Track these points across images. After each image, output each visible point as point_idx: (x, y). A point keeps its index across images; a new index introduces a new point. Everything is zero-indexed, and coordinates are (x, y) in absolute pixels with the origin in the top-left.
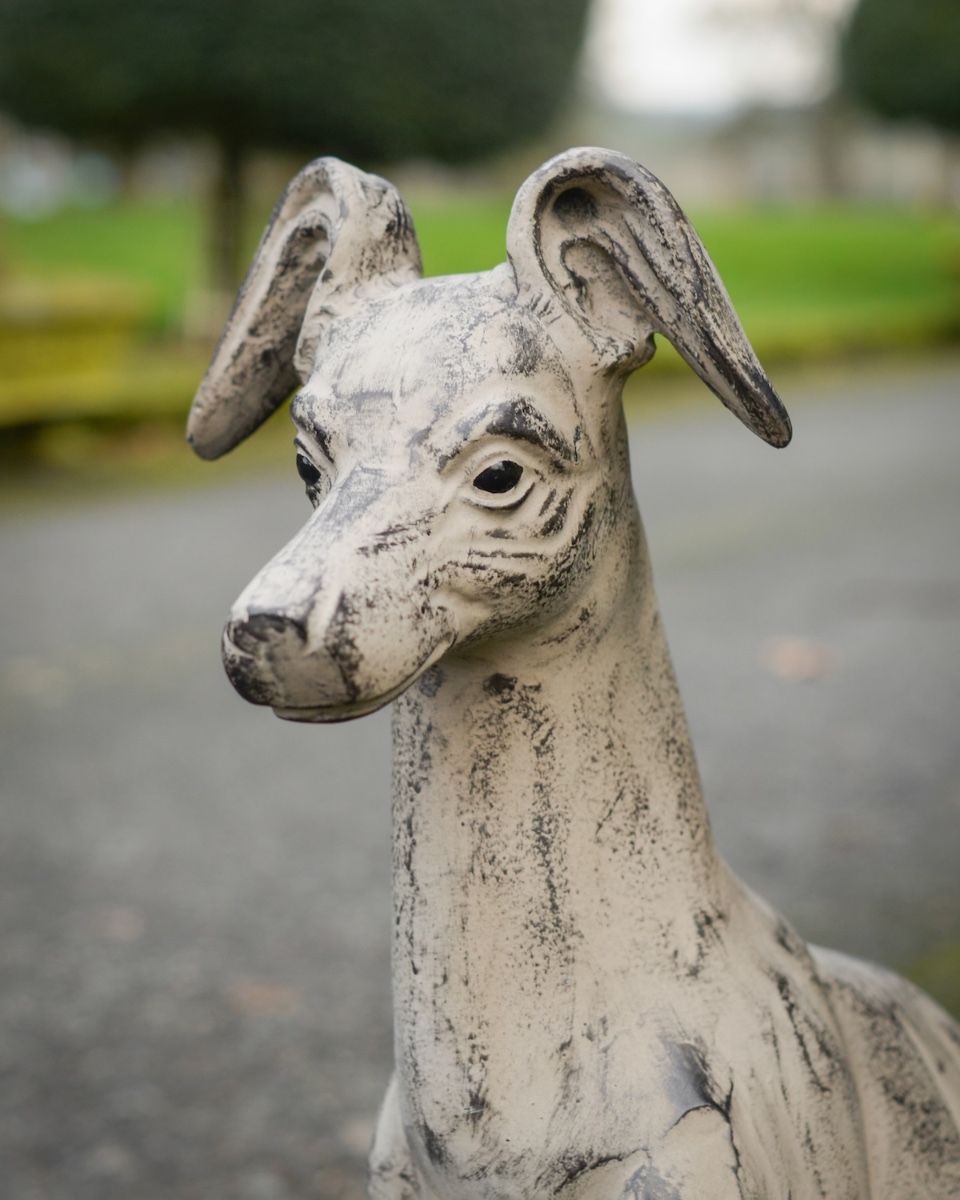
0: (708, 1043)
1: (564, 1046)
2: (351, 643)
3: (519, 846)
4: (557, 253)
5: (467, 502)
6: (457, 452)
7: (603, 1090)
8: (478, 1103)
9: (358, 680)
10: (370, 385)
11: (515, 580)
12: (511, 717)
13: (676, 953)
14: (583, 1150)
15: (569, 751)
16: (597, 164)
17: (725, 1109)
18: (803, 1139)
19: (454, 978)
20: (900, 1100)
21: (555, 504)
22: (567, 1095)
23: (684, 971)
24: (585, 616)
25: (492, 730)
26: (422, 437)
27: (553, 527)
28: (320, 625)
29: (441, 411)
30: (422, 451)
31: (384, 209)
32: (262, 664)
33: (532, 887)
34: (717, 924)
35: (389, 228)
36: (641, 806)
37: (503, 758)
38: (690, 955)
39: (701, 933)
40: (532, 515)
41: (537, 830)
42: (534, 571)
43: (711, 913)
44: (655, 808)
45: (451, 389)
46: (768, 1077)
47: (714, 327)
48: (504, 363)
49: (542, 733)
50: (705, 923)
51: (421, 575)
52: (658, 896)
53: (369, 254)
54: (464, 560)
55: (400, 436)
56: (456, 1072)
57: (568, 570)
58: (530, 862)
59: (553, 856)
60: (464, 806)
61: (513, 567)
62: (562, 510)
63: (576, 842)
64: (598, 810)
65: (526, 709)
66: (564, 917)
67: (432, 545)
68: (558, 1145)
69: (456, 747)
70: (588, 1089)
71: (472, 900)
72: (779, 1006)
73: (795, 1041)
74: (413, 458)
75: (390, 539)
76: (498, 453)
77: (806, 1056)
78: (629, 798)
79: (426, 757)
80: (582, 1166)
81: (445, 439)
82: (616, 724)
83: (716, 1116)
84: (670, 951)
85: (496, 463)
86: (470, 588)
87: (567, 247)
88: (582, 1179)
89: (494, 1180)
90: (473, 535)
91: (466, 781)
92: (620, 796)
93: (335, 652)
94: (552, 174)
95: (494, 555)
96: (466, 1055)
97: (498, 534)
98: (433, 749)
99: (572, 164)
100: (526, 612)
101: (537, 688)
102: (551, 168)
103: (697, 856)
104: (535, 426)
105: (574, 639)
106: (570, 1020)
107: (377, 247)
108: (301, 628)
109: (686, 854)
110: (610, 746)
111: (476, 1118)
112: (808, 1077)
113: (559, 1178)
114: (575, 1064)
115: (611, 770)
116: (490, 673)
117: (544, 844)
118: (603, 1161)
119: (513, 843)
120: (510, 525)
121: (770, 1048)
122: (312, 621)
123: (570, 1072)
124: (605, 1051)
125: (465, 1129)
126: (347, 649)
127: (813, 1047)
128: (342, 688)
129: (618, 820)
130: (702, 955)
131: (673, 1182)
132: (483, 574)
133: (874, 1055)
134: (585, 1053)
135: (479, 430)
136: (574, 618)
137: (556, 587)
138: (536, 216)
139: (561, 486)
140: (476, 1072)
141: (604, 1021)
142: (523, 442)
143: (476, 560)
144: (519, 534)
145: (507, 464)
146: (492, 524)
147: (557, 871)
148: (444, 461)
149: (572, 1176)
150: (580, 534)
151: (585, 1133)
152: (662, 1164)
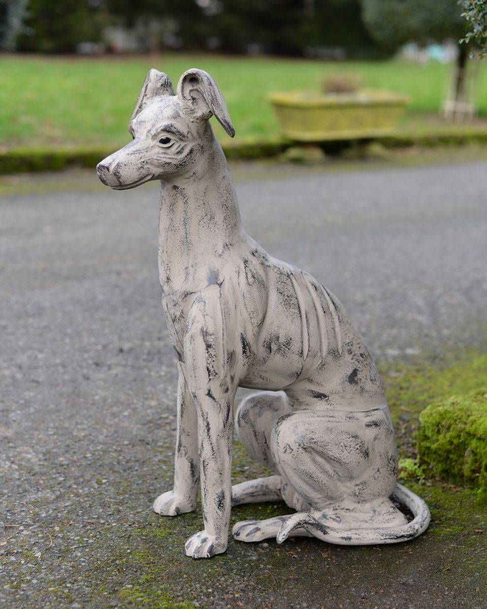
0: (220, 270)
1: (186, 268)
2: (119, 173)
3: (180, 224)
4: (188, 92)
5: (158, 146)
6: (155, 135)
7: (194, 278)
8: (168, 279)
9: (121, 181)
10: (143, 120)
11: (169, 164)
12: (178, 195)
13: (216, 251)
14: (188, 290)
15: (192, 204)
16: (194, 72)
17: (220, 285)
18: (242, 295)
19: (164, 251)
20: (281, 293)
21: (181, 147)
22: (186, 279)
23: (217, 255)
24: (194, 173)
25: (174, 198)
26: (149, 131)
27: (179, 152)
28: (112, 168)
29: (153, 126)
30: (149, 134)
31: (161, 81)
32: (103, 176)
33: (182, 233)
34: (229, 246)
35: (162, 85)
36: (212, 218)
37: (177, 204)
38: (220, 252)
39: (224, 248)
40: (174, 149)
41: (184, 221)
42: (174, 162)
43: (228, 243)
44: (216, 219)
45: (156, 121)
46: (235, 280)
47: (215, 110)
48: (169, 116)
49: (186, 199)
50: (226, 246)
51: (143, 160)
52: (214, 238)
53: (155, 91)
54: (155, 158)
55: (146, 131)
56: (165, 272)
57: (185, 162)
58: (182, 228)
59: (187, 227)
60: (168, 214)
61: (168, 161)
62: (183, 149)
63: (193, 224)
64: (200, 218)
65: (181, 193)
66: (189, 240)
67: (147, 154)
68: (183, 289)
69: (167, 201)
70: (191, 278)
71: (169, 235)
72: (243, 266)
73: (245, 274)
74: (147, 136)
75: (136, 152)
76: (164, 135)
77: (247, 277)
78: (209, 216)
79: (162, 203)
80: (188, 294)
81: (153, 132)
82: (206, 199)
83: (217, 286)
84: (215, 250)
85: (164, 138)
86: (157, 164)
87: (191, 91)
88: (188, 296)
89: (172, 296)
90: (158, 153)
91: (169, 208)
92: (206, 215)
93: (115, 174)
94: (186, 74)
95: (163, 158)
96: (166, 268)
97: (165, 153)
98: (163, 201)
99: (190, 72)
100: (174, 171)
101: (184, 189)
102: (185, 74)
103: (227, 231)
104: (173, 130)
105: (192, 178)
106: (188, 262)
107: (158, 89)
108: (108, 169)
109: (224, 230)
110: (204, 204)
111: (168, 282)
112: (246, 282)
113: (184, 296)
114: (189, 272)
115: (204, 209)
116: (173, 185)
117: (185, 224)
118: (192, 293)
119: (178, 223)
120: (168, 151)
121: (237, 274)
122: (110, 167)
123: (187, 274)
124: (195, 270)
125: (166, 284)
126: (118, 174)
127: (250, 275)
128: (118, 182)
129: (205, 220)
130: (223, 252)
131: (204, 298)
132: (160, 161)
133: (277, 282)
134: (191, 270)
135: (159, 130)
136: (192, 174)
137: (182, 165)
138: (182, 84)
139: (183, 144)
140: (168, 272)
141: (196, 264)
142: (170, 133)
143: (159, 158)
144: (170, 154)
145: (167, 138)
146: (163, 151)
147: (188, 230)
148: (153, 136)
149: (186, 296)
150: (188, 155)
151: (189, 287)
152: (203, 295)
